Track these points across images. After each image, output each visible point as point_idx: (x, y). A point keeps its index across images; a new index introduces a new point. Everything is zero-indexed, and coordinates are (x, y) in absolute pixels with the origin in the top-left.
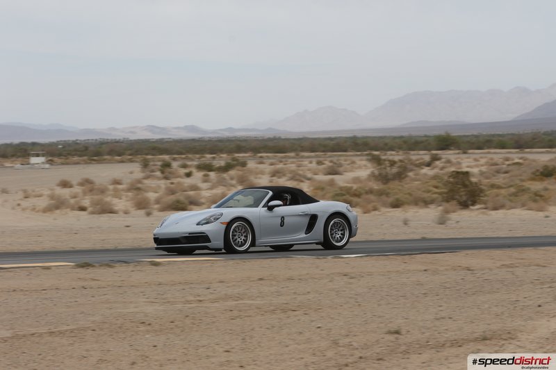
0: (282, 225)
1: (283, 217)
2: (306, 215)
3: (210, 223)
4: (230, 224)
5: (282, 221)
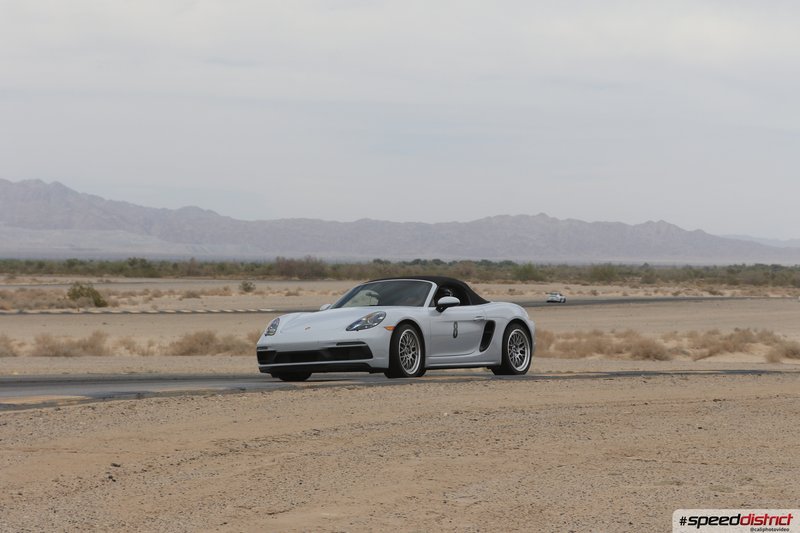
0: (455, 336)
1: (456, 323)
2: (482, 321)
3: (369, 327)
4: (397, 330)
5: (456, 330)
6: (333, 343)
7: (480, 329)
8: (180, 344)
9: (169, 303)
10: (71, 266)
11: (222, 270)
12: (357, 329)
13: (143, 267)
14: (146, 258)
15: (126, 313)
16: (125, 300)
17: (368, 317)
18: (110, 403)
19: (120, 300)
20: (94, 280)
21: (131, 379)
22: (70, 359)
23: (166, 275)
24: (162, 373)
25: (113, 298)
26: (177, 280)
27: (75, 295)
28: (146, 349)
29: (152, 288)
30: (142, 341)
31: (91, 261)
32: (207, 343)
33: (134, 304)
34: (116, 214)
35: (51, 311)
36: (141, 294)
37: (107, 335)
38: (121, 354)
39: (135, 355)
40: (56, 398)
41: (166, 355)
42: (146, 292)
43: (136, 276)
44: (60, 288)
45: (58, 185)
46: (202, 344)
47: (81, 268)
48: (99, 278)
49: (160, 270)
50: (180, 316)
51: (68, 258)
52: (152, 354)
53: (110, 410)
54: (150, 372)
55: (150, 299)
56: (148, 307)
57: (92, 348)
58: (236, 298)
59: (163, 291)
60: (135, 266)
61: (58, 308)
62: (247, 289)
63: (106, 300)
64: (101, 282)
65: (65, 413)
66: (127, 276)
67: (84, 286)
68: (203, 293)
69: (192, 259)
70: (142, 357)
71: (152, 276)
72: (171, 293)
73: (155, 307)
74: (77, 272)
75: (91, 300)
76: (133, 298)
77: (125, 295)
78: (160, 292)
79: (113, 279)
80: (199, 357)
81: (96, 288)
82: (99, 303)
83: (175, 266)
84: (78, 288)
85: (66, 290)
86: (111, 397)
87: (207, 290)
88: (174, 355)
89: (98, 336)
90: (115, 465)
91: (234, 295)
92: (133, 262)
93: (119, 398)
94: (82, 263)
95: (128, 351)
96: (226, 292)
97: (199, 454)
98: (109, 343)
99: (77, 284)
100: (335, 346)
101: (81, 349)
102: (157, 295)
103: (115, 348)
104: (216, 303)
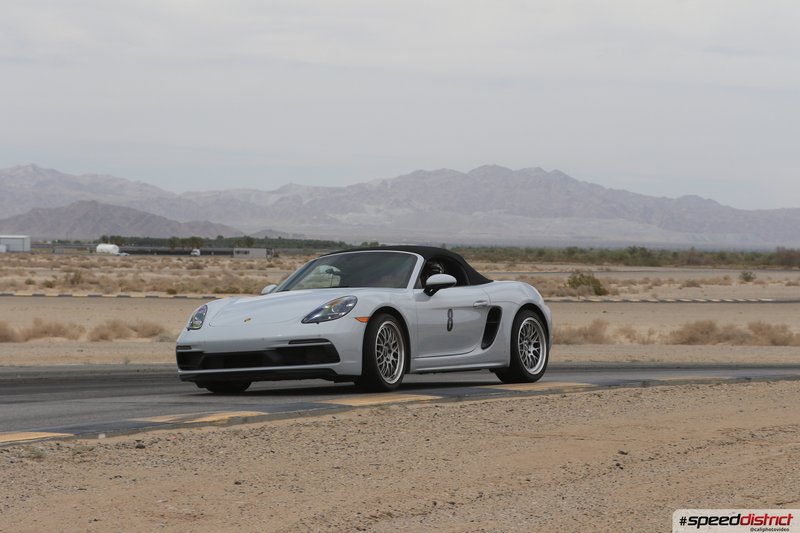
0: (450, 327)
1: (450, 310)
2: (484, 306)
3: (334, 317)
4: (373, 321)
5: (450, 319)
6: (285, 341)
7: (481, 319)
8: (681, 333)
9: (669, 292)
10: (571, 254)
11: (722, 259)
12: (317, 321)
13: (643, 256)
14: (646, 247)
15: (627, 301)
16: (625, 288)
17: (332, 304)
18: (615, 391)
19: (620, 289)
20: (594, 268)
21: (633, 367)
22: (570, 346)
23: (666, 264)
24: (665, 361)
25: (613, 286)
26: (676, 269)
27: (574, 283)
28: (646, 337)
29: (652, 277)
30: (642, 330)
31: (592, 249)
32: (707, 333)
33: (634, 292)
34: (614, 203)
35: (551, 299)
36: (641, 283)
37: (608, 324)
38: (621, 342)
39: (635, 344)
40: (561, 385)
41: (667, 344)
42: (646, 281)
43: (636, 265)
44: (561, 276)
45: (558, 173)
46: (702, 333)
47: (580, 256)
48: (600, 267)
49: (659, 258)
50: (679, 304)
51: (568, 245)
52: (653, 342)
53: (616, 398)
54: (653, 360)
55: (650, 288)
56: (647, 296)
57: (593, 336)
58: (737, 288)
59: (663, 280)
60: (635, 255)
61: (558, 296)
62: (747, 279)
63: (606, 288)
64: (601, 271)
65: (571, 400)
66: (627, 265)
67: (585, 274)
68: (703, 282)
69: (693, 249)
70: (642, 346)
71: (652, 265)
72: (671, 281)
73: (654, 296)
74: (576, 260)
75: (591, 287)
76: (634, 287)
77: (625, 283)
78: (659, 280)
79: (612, 268)
80: (699, 346)
81: (597, 276)
82: (600, 292)
83: (675, 255)
84: (578, 277)
85: (566, 278)
86: (617, 385)
87: (707, 280)
88: (675, 344)
89: (599, 324)
90: (623, 453)
91: (734, 284)
92: (633, 251)
93: (624, 386)
94: (582, 251)
95: (628, 340)
96: (726, 281)
97: (706, 443)
98: (609, 331)
99: (578, 272)
100: (287, 345)
101: (582, 337)
102: (657, 283)
103: (615, 336)
104: (717, 292)
